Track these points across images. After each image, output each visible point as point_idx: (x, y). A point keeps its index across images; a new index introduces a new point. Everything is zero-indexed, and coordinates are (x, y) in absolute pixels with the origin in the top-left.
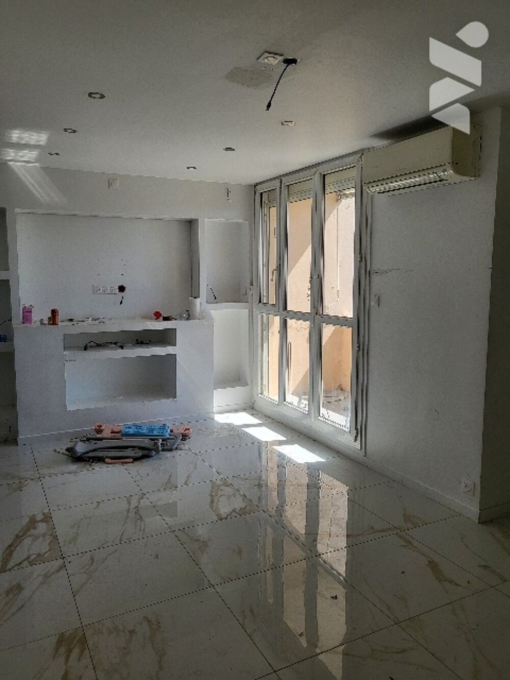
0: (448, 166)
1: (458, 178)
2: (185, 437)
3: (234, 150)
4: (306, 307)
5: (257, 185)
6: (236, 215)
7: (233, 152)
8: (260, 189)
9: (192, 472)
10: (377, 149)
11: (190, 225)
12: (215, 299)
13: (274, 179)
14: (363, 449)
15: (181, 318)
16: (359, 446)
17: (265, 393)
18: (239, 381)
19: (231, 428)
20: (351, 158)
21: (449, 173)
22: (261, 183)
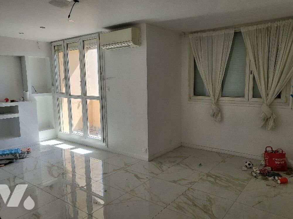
0: (131, 42)
1: (135, 46)
2: (28, 152)
3: (45, 28)
4: (79, 93)
5: (52, 42)
6: (43, 55)
7: (45, 29)
8: (54, 44)
9: (36, 165)
10: (105, 33)
11: (20, 59)
12: (36, 92)
13: (61, 40)
14: (107, 145)
15: (20, 100)
16: (105, 144)
17: (62, 131)
18: (50, 127)
19: (49, 146)
20: (95, 35)
21: (131, 44)
22: (54, 42)
